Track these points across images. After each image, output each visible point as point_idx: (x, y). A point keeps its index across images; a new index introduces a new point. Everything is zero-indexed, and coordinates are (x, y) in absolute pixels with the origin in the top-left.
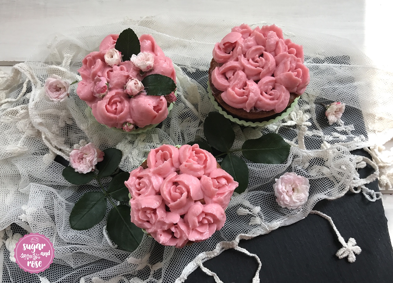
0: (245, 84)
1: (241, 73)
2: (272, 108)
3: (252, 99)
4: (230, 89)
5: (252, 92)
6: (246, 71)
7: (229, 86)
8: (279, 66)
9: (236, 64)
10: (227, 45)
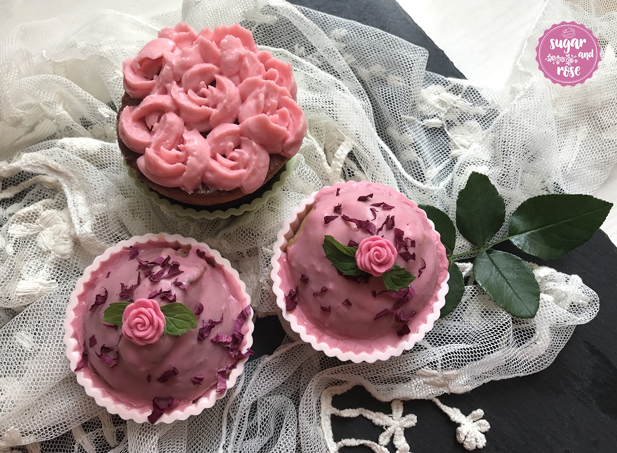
0: (181, 140)
1: (171, 117)
2: (237, 185)
3: (194, 168)
4: (150, 151)
5: (193, 155)
8: (246, 103)
9: (165, 100)
10: (145, 63)
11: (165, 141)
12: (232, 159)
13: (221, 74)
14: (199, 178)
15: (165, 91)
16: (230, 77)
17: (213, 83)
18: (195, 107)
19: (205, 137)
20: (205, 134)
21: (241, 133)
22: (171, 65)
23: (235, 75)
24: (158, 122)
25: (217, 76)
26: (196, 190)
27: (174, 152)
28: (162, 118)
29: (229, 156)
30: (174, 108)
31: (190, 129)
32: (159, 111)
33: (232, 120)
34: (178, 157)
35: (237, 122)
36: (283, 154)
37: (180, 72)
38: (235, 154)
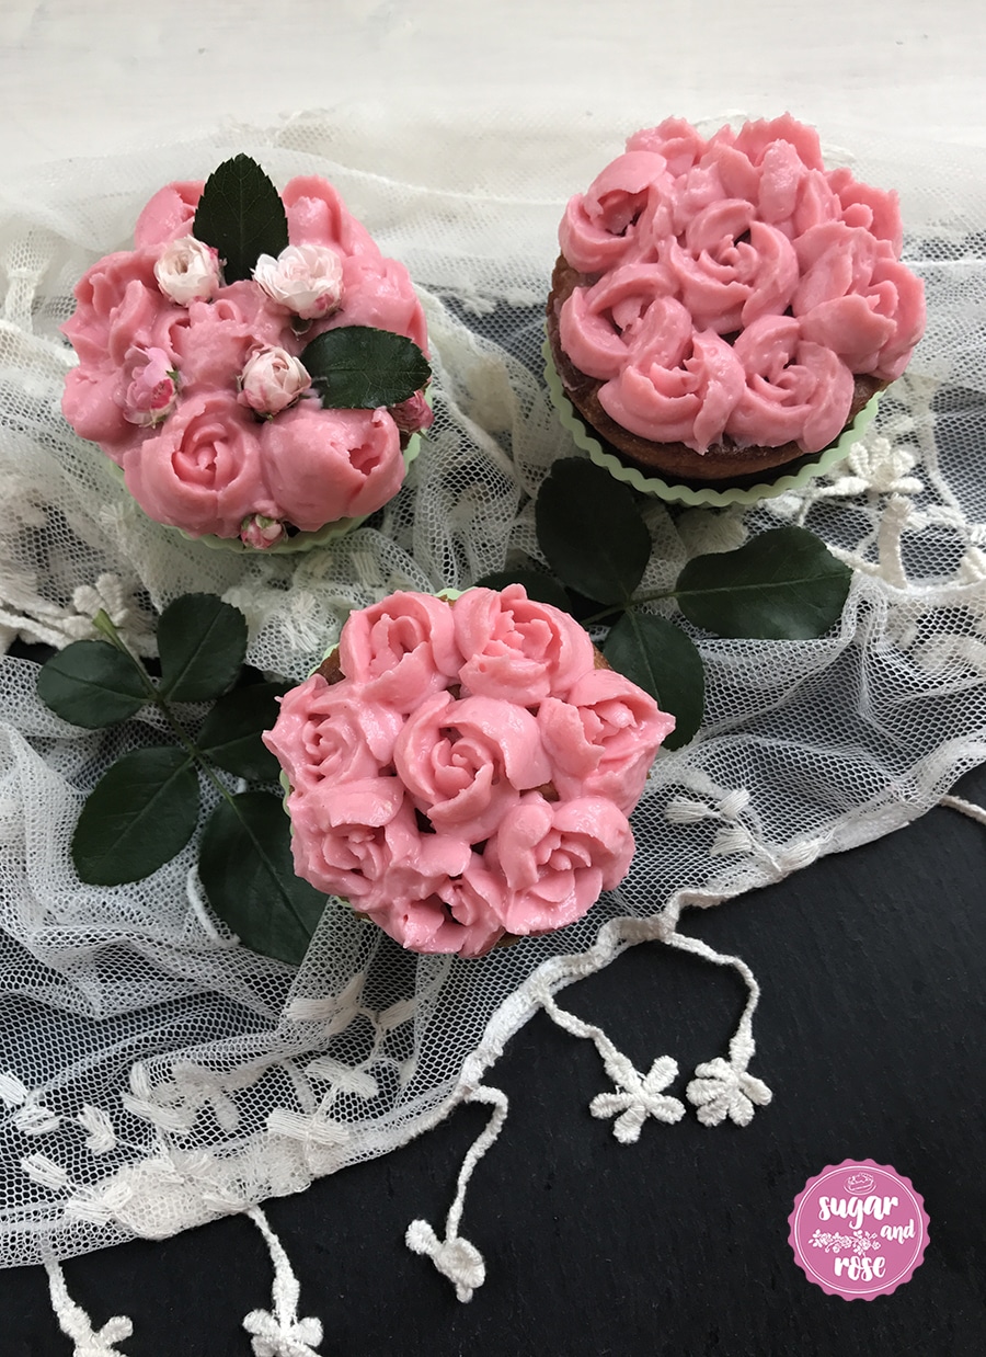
0: (689, 350)
1: (672, 308)
2: (790, 436)
3: (718, 403)
4: (632, 371)
5: (717, 379)
6: (690, 298)
7: (626, 360)
8: (810, 275)
9: (651, 273)
10: (613, 201)
11: (659, 353)
12: (782, 385)
13: (759, 218)
14: (723, 422)
15: (654, 257)
16: (776, 223)
17: (745, 236)
18: (718, 285)
19: (732, 344)
20: (730, 337)
21: (800, 335)
22: (670, 206)
23: (785, 220)
24: (642, 315)
25: (756, 224)
26: (713, 447)
27: (677, 373)
28: (652, 309)
29: (778, 381)
30: (675, 289)
31: (701, 330)
32: (643, 295)
33: (781, 308)
34: (684, 381)
35: (789, 312)
36: (877, 375)
37: (686, 217)
38: (789, 374)
